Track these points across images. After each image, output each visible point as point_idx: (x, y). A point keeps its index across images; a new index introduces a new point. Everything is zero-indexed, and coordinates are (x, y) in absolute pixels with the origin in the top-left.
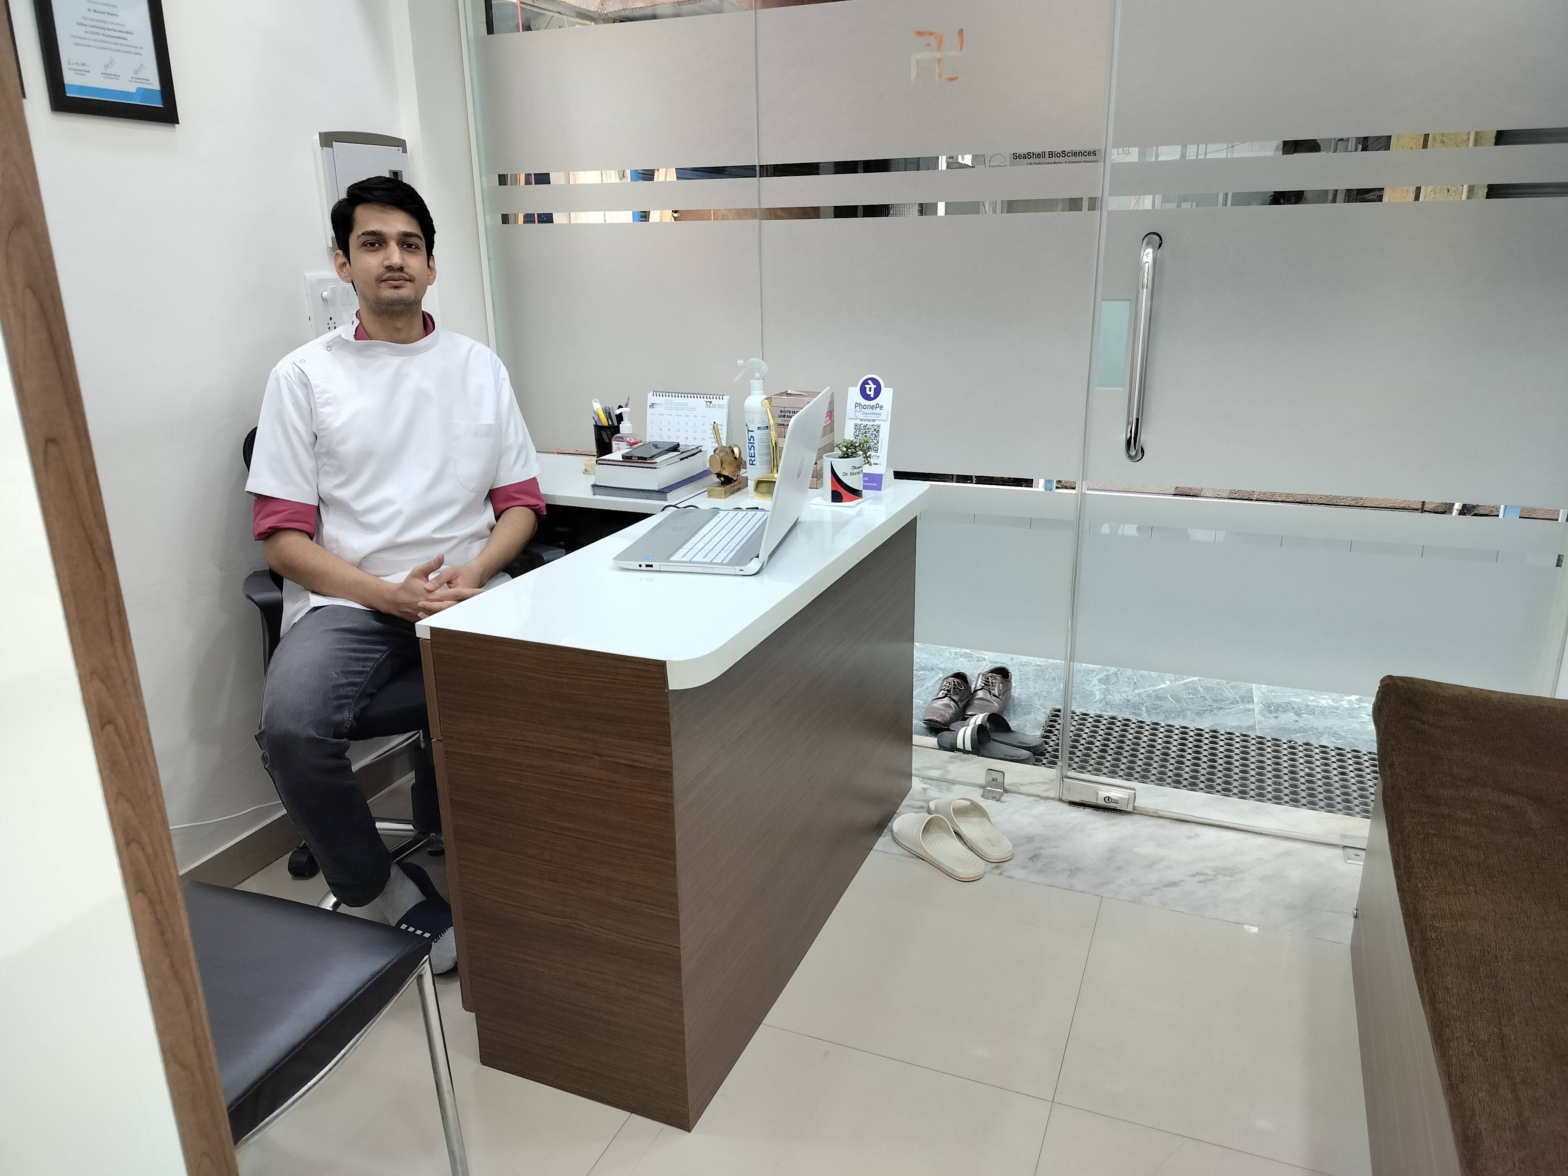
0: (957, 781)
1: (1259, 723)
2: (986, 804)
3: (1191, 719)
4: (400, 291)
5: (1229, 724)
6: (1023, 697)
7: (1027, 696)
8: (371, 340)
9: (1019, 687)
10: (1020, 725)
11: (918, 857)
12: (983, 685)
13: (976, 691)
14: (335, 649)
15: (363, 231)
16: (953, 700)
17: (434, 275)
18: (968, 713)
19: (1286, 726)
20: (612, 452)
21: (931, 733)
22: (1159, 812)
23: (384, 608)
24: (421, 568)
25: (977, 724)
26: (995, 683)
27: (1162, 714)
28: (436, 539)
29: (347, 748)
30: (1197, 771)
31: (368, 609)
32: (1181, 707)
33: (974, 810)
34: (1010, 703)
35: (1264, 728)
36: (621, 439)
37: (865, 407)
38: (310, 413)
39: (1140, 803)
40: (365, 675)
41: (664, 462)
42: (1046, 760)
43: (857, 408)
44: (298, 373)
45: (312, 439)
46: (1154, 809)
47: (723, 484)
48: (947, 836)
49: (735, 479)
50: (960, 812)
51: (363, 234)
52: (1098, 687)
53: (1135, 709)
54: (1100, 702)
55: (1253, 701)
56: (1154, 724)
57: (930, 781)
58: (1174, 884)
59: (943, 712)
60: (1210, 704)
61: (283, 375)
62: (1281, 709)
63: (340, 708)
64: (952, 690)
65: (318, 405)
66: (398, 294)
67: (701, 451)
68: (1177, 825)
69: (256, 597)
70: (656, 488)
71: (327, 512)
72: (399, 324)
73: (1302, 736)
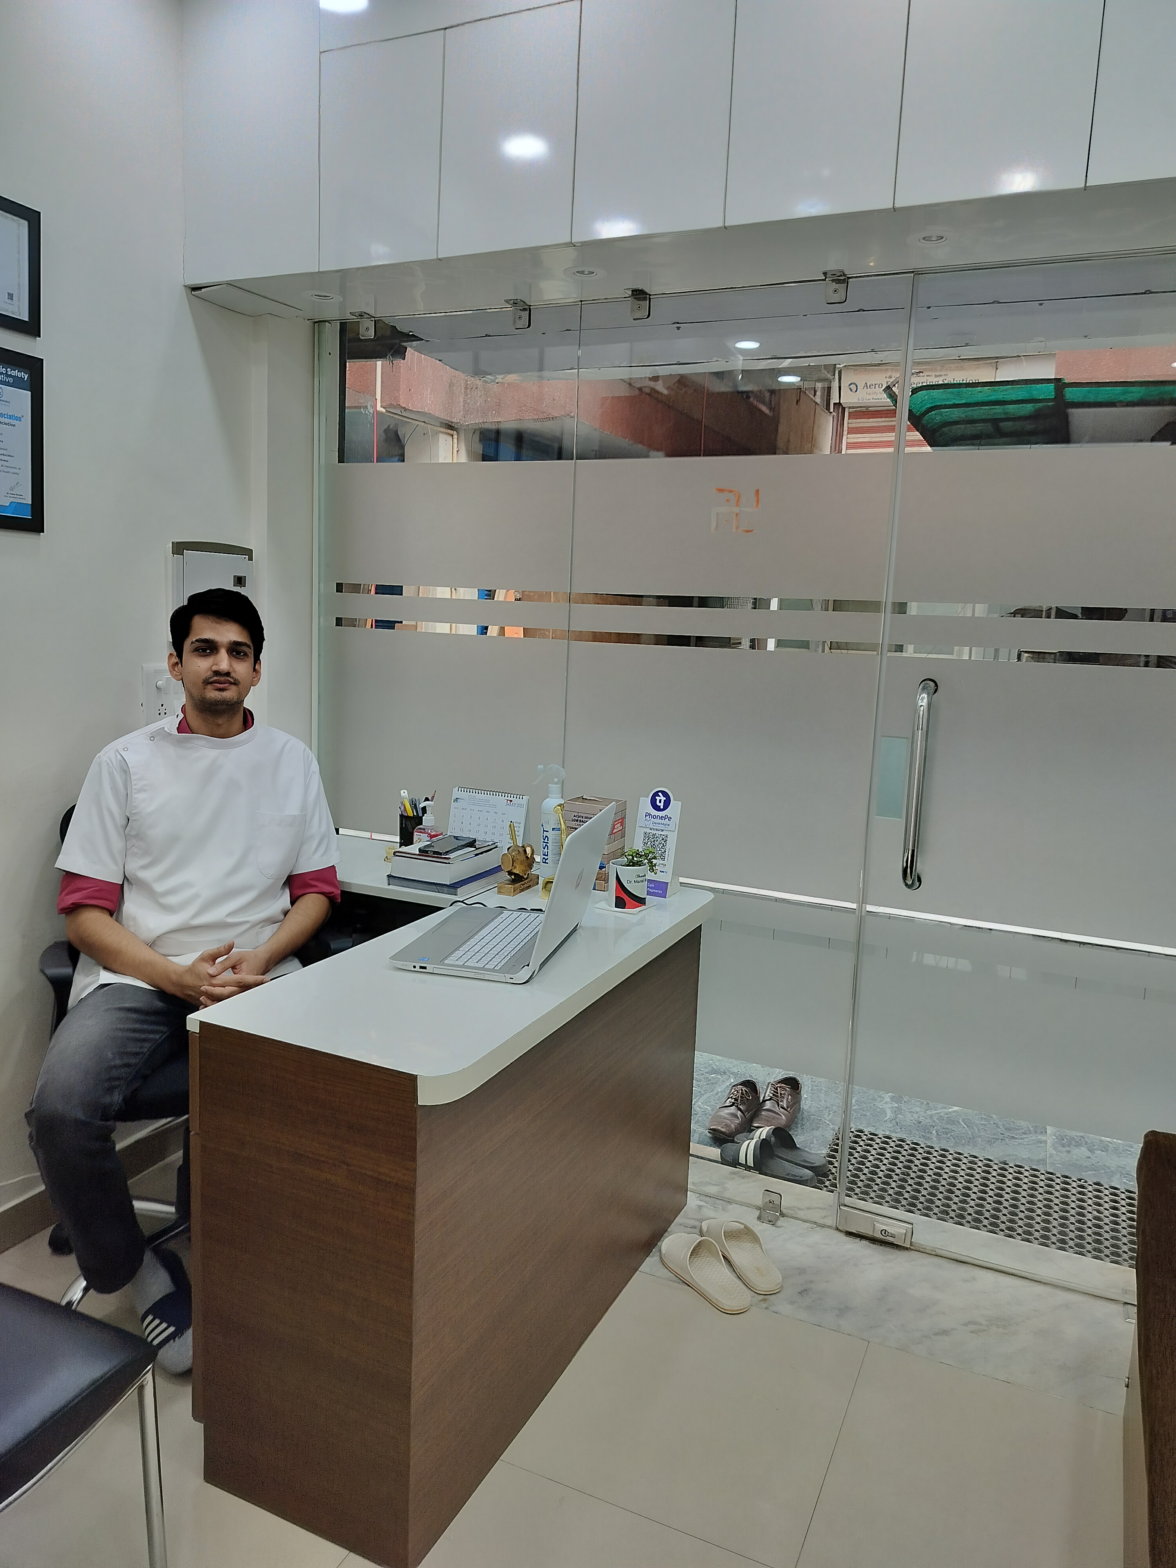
0: (734, 1200)
1: (1050, 1157)
2: (760, 1228)
3: (982, 1147)
4: (224, 693)
5: (1019, 1155)
6: (813, 1110)
7: (817, 1109)
8: (193, 733)
9: (810, 1099)
10: (807, 1140)
11: (684, 1282)
12: (771, 1095)
13: (764, 1101)
14: (117, 1029)
15: (197, 638)
16: (739, 1109)
17: (258, 677)
18: (755, 1125)
19: (1078, 1162)
20: (412, 844)
21: (715, 1143)
22: (937, 1250)
23: (170, 989)
24: (210, 952)
25: (761, 1138)
26: (784, 1094)
27: (953, 1140)
28: (229, 923)
29: (112, 1131)
30: (982, 1206)
31: (154, 989)
32: (972, 1133)
33: (746, 1234)
34: (799, 1116)
35: (1055, 1162)
36: (423, 831)
37: (655, 817)
38: (125, 797)
39: (918, 1239)
40: (141, 1056)
41: (458, 858)
42: (828, 1182)
43: (647, 817)
44: (120, 761)
45: (124, 822)
46: (931, 1247)
47: (513, 882)
48: (715, 1261)
49: (525, 877)
50: (732, 1235)
51: (197, 641)
52: (891, 1105)
53: (925, 1133)
54: (891, 1121)
55: (1046, 1133)
56: (944, 1150)
57: (707, 1198)
58: (945, 1332)
59: (728, 1121)
60: (1002, 1132)
61: (106, 761)
62: (1074, 1143)
63: (110, 1090)
64: (739, 1098)
65: (134, 791)
66: (221, 695)
67: (497, 847)
68: (954, 1265)
69: (48, 972)
70: (448, 884)
71: (130, 890)
72: (220, 721)
73: (1093, 1174)
